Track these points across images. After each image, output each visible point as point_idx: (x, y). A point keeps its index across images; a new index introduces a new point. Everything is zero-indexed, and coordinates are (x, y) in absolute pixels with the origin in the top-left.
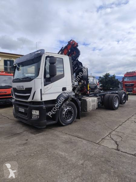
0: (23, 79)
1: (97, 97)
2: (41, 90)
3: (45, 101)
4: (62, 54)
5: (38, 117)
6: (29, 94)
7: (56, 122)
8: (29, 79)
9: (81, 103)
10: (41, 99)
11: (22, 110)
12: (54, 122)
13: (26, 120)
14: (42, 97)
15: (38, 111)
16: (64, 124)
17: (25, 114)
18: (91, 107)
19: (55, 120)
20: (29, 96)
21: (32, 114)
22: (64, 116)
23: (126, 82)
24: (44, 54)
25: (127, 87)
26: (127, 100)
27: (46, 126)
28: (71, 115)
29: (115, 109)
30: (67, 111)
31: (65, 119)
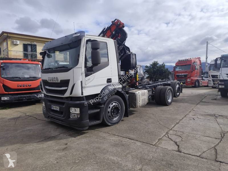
0: (56, 68)
1: (146, 89)
2: (81, 82)
3: (86, 96)
4: (103, 36)
5: (78, 116)
6: (66, 88)
7: (101, 122)
8: (65, 69)
9: (129, 96)
10: (82, 94)
11: (56, 108)
12: (98, 122)
13: (62, 121)
14: (83, 91)
15: (79, 109)
16: (109, 124)
17: (60, 112)
18: (141, 102)
19: (99, 119)
20: (66, 90)
21: (70, 113)
22: (110, 114)
23: (177, 72)
24: (84, 38)
25: (179, 78)
26: (182, 92)
27: (88, 127)
28: (118, 112)
29: (168, 104)
30: (114, 107)
31: (111, 118)
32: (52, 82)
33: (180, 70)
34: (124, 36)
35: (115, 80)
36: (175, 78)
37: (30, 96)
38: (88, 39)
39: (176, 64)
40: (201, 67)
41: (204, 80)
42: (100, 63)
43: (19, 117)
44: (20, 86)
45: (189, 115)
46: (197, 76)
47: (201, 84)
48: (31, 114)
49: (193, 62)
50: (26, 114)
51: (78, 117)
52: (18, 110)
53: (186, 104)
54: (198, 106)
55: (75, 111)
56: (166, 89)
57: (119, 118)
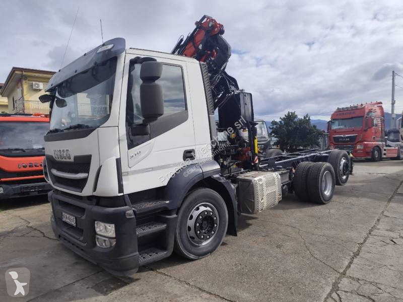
0: (68, 129)
1: (276, 170)
3: (131, 196)
5: (111, 243)
6: (86, 175)
7: (169, 254)
8: (81, 130)
9: (237, 188)
11: (70, 219)
12: (162, 254)
13: (82, 250)
14: (124, 183)
15: (113, 226)
16: (192, 256)
18: (265, 200)
19: (164, 248)
20: (85, 181)
21: (95, 233)
22: (192, 233)
23: (335, 132)
24: (124, 54)
25: (340, 143)
26: (351, 174)
27: (137, 269)
28: (212, 228)
29: (325, 200)
30: (201, 217)
31: (194, 240)
32: (60, 160)
33: (342, 127)
34: (224, 52)
36: (332, 143)
38: (133, 57)
39: (333, 116)
40: (384, 120)
41: (390, 146)
42: (162, 115)
43: (12, 232)
44: (24, 167)
45: (379, 229)
46: (376, 139)
47: (385, 154)
48: (38, 223)
49: (367, 111)
50: (29, 223)
51: (111, 246)
52: (18, 215)
53: (363, 201)
54: (392, 204)
55: (105, 230)
56: (319, 169)
57: (214, 240)
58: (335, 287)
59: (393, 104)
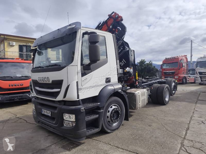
0: (47, 66)
2: (77, 82)
3: (82, 100)
5: (73, 125)
6: (59, 90)
7: (99, 130)
8: (57, 68)
9: (128, 97)
10: (78, 98)
11: (47, 112)
12: (97, 130)
13: (54, 128)
14: (79, 94)
15: (74, 115)
16: (109, 131)
17: (52, 118)
18: (140, 103)
19: (97, 127)
20: (58, 93)
21: (63, 119)
22: (109, 119)
23: (165, 70)
24: (80, 30)
25: (167, 75)
26: (177, 90)
27: (85, 138)
28: (118, 117)
29: (166, 103)
30: (113, 111)
31: (110, 123)
32: (42, 82)
33: (168, 67)
35: (114, 79)
36: (163, 75)
37: (22, 96)
38: (84, 31)
39: (163, 62)
40: (188, 64)
41: (190, 77)
42: (99, 60)
43: (8, 120)
44: (12, 86)
45: (195, 117)
46: (184, 73)
47: (188, 81)
48: (21, 115)
49: (180, 59)
50: (16, 115)
51: (73, 126)
52: (9, 111)
53: (184, 103)
54: (198, 105)
55: (70, 118)
57: (119, 123)
58: (182, 145)
59: (191, 56)
